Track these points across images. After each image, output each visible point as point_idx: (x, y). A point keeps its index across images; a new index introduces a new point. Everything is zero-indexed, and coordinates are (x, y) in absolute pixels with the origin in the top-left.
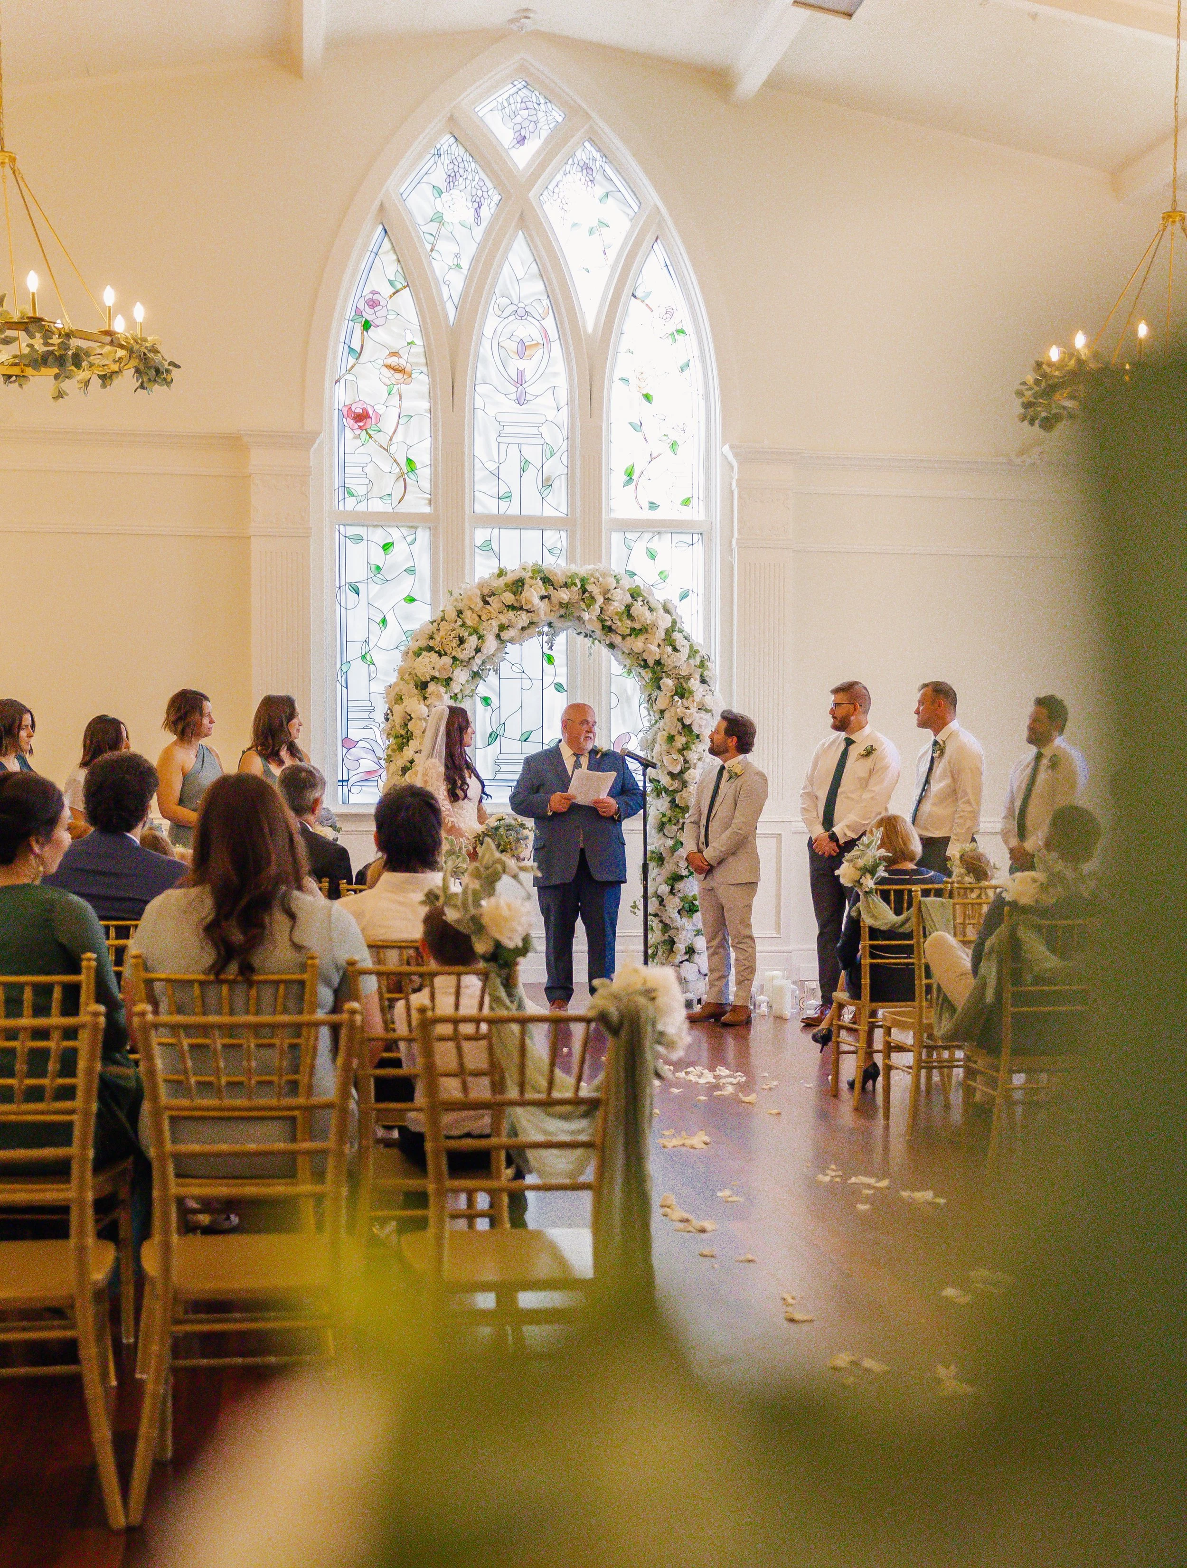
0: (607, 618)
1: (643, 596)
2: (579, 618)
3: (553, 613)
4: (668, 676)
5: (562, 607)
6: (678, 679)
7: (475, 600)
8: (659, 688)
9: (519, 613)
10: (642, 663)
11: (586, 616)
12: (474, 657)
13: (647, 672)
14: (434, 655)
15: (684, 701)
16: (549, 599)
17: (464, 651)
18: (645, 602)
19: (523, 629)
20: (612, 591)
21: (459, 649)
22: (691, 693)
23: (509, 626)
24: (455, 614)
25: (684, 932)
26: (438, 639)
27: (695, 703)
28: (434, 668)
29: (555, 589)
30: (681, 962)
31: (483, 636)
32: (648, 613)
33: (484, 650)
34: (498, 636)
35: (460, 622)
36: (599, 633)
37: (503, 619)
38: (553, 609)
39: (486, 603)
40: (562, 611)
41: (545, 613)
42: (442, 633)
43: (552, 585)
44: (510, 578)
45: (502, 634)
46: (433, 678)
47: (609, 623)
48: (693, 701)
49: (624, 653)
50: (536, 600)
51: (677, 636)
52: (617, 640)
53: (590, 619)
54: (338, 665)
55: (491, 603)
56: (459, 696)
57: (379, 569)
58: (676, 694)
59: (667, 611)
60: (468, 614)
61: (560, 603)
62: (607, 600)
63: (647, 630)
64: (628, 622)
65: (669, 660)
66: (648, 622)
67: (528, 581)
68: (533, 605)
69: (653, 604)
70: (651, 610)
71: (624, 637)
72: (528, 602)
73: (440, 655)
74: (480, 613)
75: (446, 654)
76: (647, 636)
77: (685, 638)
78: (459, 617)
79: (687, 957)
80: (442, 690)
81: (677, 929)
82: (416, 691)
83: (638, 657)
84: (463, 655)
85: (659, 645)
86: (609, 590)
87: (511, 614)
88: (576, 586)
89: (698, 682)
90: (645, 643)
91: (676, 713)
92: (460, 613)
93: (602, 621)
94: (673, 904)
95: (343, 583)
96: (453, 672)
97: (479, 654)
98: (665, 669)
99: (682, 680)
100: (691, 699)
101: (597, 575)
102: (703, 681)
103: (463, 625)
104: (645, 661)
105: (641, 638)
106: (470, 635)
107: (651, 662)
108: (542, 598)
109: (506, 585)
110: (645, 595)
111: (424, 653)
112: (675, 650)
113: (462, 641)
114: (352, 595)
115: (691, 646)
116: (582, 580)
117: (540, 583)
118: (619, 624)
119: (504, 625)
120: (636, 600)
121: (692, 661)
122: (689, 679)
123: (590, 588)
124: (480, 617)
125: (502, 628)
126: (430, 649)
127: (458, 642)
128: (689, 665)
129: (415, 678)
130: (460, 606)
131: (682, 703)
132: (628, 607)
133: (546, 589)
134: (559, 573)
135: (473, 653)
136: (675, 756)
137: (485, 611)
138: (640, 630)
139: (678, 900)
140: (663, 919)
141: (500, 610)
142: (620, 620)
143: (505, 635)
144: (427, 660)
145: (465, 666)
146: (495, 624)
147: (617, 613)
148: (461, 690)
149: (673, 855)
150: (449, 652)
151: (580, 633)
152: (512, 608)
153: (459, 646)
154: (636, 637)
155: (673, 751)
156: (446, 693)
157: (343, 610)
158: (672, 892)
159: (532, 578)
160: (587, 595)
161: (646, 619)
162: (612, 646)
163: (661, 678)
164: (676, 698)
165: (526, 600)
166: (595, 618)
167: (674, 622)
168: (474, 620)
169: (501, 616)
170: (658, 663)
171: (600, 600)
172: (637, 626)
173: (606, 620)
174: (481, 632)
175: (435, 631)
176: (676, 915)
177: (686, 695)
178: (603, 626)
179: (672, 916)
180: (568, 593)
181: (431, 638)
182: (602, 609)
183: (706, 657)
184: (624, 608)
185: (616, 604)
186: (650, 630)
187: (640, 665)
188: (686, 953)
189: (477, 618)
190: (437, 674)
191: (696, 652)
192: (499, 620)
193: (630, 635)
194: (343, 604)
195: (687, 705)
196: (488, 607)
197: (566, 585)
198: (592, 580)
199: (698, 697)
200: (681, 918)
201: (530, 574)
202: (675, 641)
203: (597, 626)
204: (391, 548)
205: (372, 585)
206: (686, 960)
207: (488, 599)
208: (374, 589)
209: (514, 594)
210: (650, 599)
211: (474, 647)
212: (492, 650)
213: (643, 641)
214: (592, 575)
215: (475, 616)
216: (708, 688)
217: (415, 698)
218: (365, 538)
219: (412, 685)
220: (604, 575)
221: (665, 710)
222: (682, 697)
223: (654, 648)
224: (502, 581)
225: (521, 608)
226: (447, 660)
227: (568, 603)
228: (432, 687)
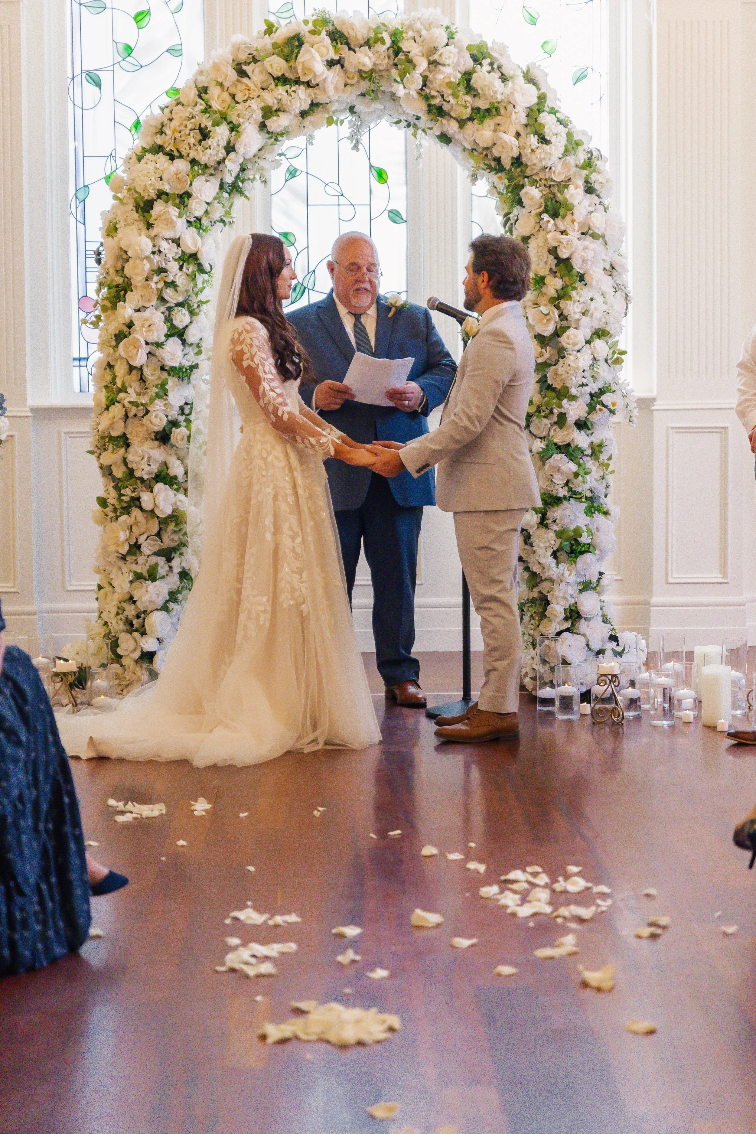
0: (434, 93)
1: (490, 56)
2: (393, 98)
3: (349, 88)
4: (533, 183)
5: (364, 79)
6: (550, 187)
7: (223, 69)
8: (520, 203)
9: (293, 88)
10: (493, 164)
11: (400, 91)
12: (224, 160)
13: (500, 178)
14: (162, 158)
15: (559, 221)
16: (342, 66)
17: (208, 151)
18: (495, 66)
19: (303, 114)
20: (441, 50)
21: (199, 148)
22: (569, 208)
23: (278, 110)
24: (194, 92)
25: (563, 586)
26: (168, 132)
27: (576, 224)
28: (161, 178)
29: (350, 49)
30: (559, 634)
31: (239, 126)
32: (498, 83)
33: (240, 148)
34: (263, 126)
35: (201, 106)
36: (425, 120)
37: (269, 99)
38: (350, 81)
39: (242, 73)
40: (365, 85)
41: (336, 89)
42: (175, 124)
43: (348, 44)
44: (282, 34)
45: (268, 123)
46: (161, 194)
47: (437, 101)
48: (573, 221)
49: (464, 149)
50: (319, 67)
51: (546, 119)
52: (452, 128)
53: (407, 95)
54: (72, 192)
55: (249, 73)
56: (205, 222)
57: (129, 50)
58: (546, 211)
59: (530, 79)
60: (214, 92)
61: (360, 71)
62: (434, 64)
63: (497, 109)
64: (468, 98)
65: (533, 157)
66: (499, 97)
67: (308, 38)
68: (315, 75)
69: (507, 70)
70: (504, 79)
71: (462, 123)
72: (307, 70)
73: (172, 158)
74: (233, 90)
75: (181, 156)
76: (498, 119)
77: (560, 122)
78: (200, 97)
79: (567, 625)
80: (173, 211)
81: (552, 581)
82: (136, 216)
83: (486, 155)
84: (206, 157)
85: (518, 135)
86: (436, 49)
87: (281, 90)
88: (383, 43)
89: (581, 190)
90: (495, 131)
91: (546, 240)
92: (203, 91)
93: (427, 98)
94: (545, 542)
95: (77, 71)
96: (191, 184)
97: (232, 155)
98: (528, 172)
99: (555, 190)
100: (569, 218)
101: (419, 25)
102: (590, 190)
103: (205, 111)
104: (498, 160)
105: (490, 123)
106: (216, 124)
107: (506, 163)
108: (331, 64)
109: (275, 45)
110: (495, 55)
111: (149, 156)
112: (544, 140)
113: (205, 134)
114: (90, 89)
115: (569, 135)
116: (396, 36)
117: (328, 40)
118: (452, 101)
119: (270, 107)
120: (480, 64)
121: (570, 159)
122: (567, 187)
123: (405, 46)
124: (233, 96)
125: (268, 112)
126: (158, 149)
127: (199, 137)
128: (566, 165)
129: (136, 195)
130: (203, 81)
131: (555, 225)
132: (467, 76)
133: (336, 51)
134: (357, 24)
135: (222, 154)
136: (544, 309)
137: (240, 87)
138: (488, 110)
139: (551, 535)
140: (530, 565)
141: (265, 85)
142: (455, 95)
143: (276, 124)
144: (151, 166)
145: (212, 175)
146: (255, 105)
147: (449, 84)
148: (206, 212)
149: (544, 464)
150: (184, 153)
151: (399, 122)
152: (282, 80)
153: (200, 141)
154: (481, 122)
155: (543, 301)
156: (180, 216)
157: (78, 111)
158: (543, 523)
159: (313, 32)
160: (401, 56)
161: (495, 93)
162: (445, 138)
163: (523, 186)
164: (546, 217)
165: (304, 67)
166: (414, 93)
167: (542, 98)
168: (224, 101)
169: (265, 94)
170: (517, 161)
171: (422, 65)
172: (483, 105)
173: (433, 97)
174: (233, 117)
175: (166, 122)
176: (550, 561)
177: (562, 211)
178: (429, 105)
179: (543, 561)
180: (371, 54)
181: (162, 133)
182: (425, 79)
183: (595, 154)
184: (459, 76)
185: (447, 70)
186: (502, 111)
187: (490, 169)
188: (566, 619)
189: (228, 99)
190: (167, 188)
191: (578, 144)
192: (263, 100)
193: (471, 119)
194: (78, 102)
195: (562, 228)
196: (245, 80)
197: (368, 43)
198: (411, 33)
200: (558, 564)
201: (310, 26)
202: (542, 126)
203: (419, 108)
204: (147, 19)
205: (119, 73)
206: (568, 630)
207: (244, 67)
208: (123, 78)
209: (287, 59)
210: (504, 62)
211: (223, 143)
212: (253, 150)
213: (493, 127)
214: (410, 27)
215: (226, 96)
216: (597, 200)
217: (134, 227)
218: (109, 5)
219: (131, 206)
220: (429, 27)
221: (529, 237)
222: (555, 215)
223: (509, 138)
224: (268, 41)
225: (297, 82)
226: (182, 165)
227: (372, 71)
228: (159, 207)
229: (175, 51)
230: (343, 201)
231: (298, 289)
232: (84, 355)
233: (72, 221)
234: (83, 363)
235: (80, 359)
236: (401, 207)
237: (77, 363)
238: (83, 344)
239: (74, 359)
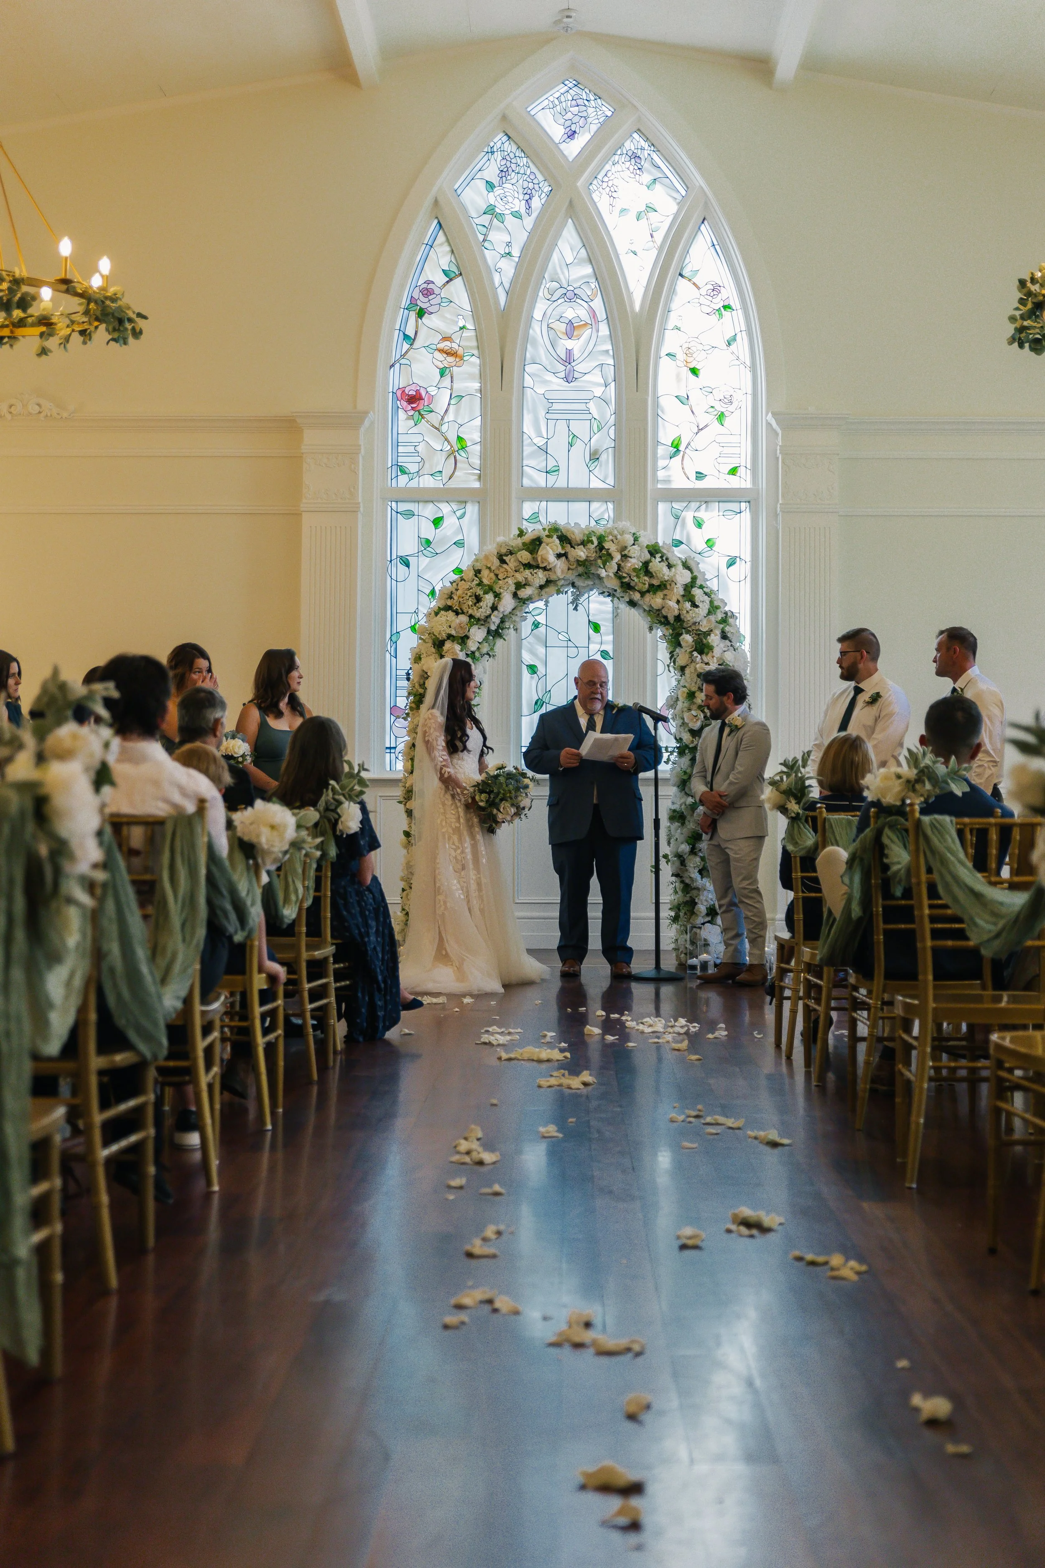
0: (625, 575)
1: (660, 552)
2: (600, 578)
3: (570, 571)
4: (688, 632)
5: (580, 565)
6: (699, 635)
7: (491, 558)
8: (680, 645)
9: (535, 571)
10: (663, 620)
11: (603, 573)
12: (490, 615)
13: (667, 629)
14: (451, 614)
15: (704, 657)
16: (567, 558)
17: (480, 610)
18: (664, 558)
19: (541, 587)
20: (629, 548)
21: (475, 608)
22: (710, 648)
23: (525, 585)
24: (472, 573)
25: (705, 893)
26: (456, 598)
27: (715, 658)
28: (450, 627)
29: (572, 547)
30: (703, 924)
31: (500, 594)
32: (665, 569)
33: (501, 608)
34: (515, 595)
35: (476, 581)
36: (619, 592)
37: (520, 577)
38: (571, 567)
39: (503, 562)
40: (581, 569)
41: (562, 572)
42: (459, 592)
43: (570, 543)
44: (529, 537)
45: (519, 593)
46: (450, 637)
47: (626, 580)
48: (713, 657)
49: (645, 610)
50: (552, 558)
51: (696, 592)
52: (636, 596)
53: (608, 576)
54: (388, 636)
55: (508, 561)
56: (477, 654)
57: (428, 543)
58: (695, 650)
59: (686, 566)
60: (485, 573)
61: (578, 561)
62: (625, 557)
63: (665, 586)
64: (646, 578)
65: (688, 616)
66: (666, 578)
67: (545, 539)
68: (549, 563)
69: (672, 561)
70: (670, 566)
71: (643, 594)
72: (544, 559)
73: (457, 614)
74: (497, 572)
75: (463, 613)
76: (665, 592)
77: (706, 594)
78: (476, 576)
79: (709, 919)
80: (457, 647)
81: (698, 889)
82: (433, 650)
83: (658, 614)
84: (478, 614)
85: (678, 602)
86: (626, 547)
87: (527, 572)
88: (593, 543)
89: (718, 637)
90: (663, 599)
91: (696, 669)
92: (478, 572)
93: (620, 578)
94: (694, 864)
95: (394, 556)
96: (469, 631)
97: (496, 613)
98: (685, 625)
99: (702, 637)
100: (710, 654)
101: (616, 532)
102: (724, 636)
103: (478, 585)
104: (666, 617)
105: (660, 594)
106: (486, 593)
107: (671, 619)
108: (559, 556)
109: (524, 544)
110: (665, 551)
111: (442, 612)
112: (695, 605)
113: (478, 599)
114: (402, 568)
115: (711, 602)
116: (601, 539)
117: (557, 541)
118: (637, 580)
119: (520, 583)
120: (655, 557)
121: (712, 618)
122: (709, 635)
123: (607, 545)
124: (497, 575)
125: (519, 586)
126: (448, 608)
127: (475, 601)
128: (709, 621)
129: (434, 637)
130: (478, 566)
131: (702, 659)
132: (646, 564)
133: (563, 548)
134: (576, 531)
135: (489, 612)
136: (694, 713)
137: (502, 570)
138: (659, 586)
139: (698, 859)
140: (684, 879)
141: (517, 568)
142: (638, 577)
143: (524, 593)
144: (444, 619)
145: (482, 625)
146: (511, 581)
147: (635, 570)
148: (478, 648)
149: (693, 812)
150: (465, 611)
151: (603, 593)
152: (528, 566)
153: (475, 604)
154: (655, 593)
155: (694, 707)
156: (461, 650)
157: (394, 582)
158: (693, 852)
159: (548, 536)
160: (604, 552)
161: (664, 575)
162: (632, 603)
163: (681, 634)
164: (695, 654)
165: (542, 558)
166: (612, 575)
167: (694, 579)
168: (491, 579)
169: (517, 575)
170: (678, 618)
171: (617, 557)
172: (656, 582)
173: (625, 577)
174: (497, 590)
175: (454, 591)
176: (698, 877)
177: (706, 650)
178: (622, 583)
179: (692, 876)
180: (585, 550)
181: (451, 598)
182: (619, 566)
183: (729, 614)
184: (641, 564)
185: (633, 561)
186: (668, 587)
187: (661, 623)
188: (707, 915)
189: (494, 578)
190: (453, 633)
191: (717, 608)
192: (516, 578)
193: (648, 591)
194: (394, 577)
195: (706, 661)
196: (505, 566)
197: (583, 543)
198: (611, 537)
199: (717, 652)
200: (702, 878)
201: (547, 533)
202: (694, 596)
203: (614, 584)
204: (441, 522)
205: (422, 558)
206: (709, 922)
207: (505, 558)
208: (424, 561)
209: (531, 552)
210: (669, 555)
211: (490, 605)
212: (509, 609)
213: (662, 597)
214: (610, 533)
215: (492, 575)
216: (729, 644)
217: (432, 657)
218: (416, 513)
219: (430, 644)
220: (622, 533)
221: (685, 667)
222: (701, 653)
223: (672, 604)
224: (519, 541)
225: (538, 567)
226: (463, 619)
227: (586, 560)
228: (448, 645)
229: (459, 544)
230: (570, 644)
231: (539, 703)
232: (393, 745)
233: (388, 655)
234: (393, 751)
235: (390, 748)
236: (609, 648)
237: (388, 751)
238: (393, 737)
239: (387, 748)
